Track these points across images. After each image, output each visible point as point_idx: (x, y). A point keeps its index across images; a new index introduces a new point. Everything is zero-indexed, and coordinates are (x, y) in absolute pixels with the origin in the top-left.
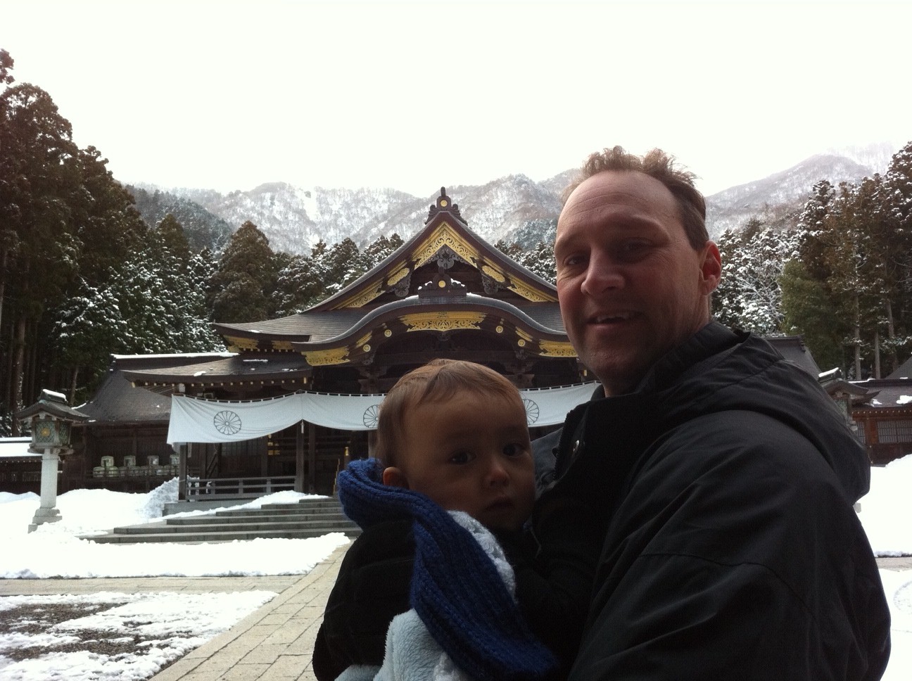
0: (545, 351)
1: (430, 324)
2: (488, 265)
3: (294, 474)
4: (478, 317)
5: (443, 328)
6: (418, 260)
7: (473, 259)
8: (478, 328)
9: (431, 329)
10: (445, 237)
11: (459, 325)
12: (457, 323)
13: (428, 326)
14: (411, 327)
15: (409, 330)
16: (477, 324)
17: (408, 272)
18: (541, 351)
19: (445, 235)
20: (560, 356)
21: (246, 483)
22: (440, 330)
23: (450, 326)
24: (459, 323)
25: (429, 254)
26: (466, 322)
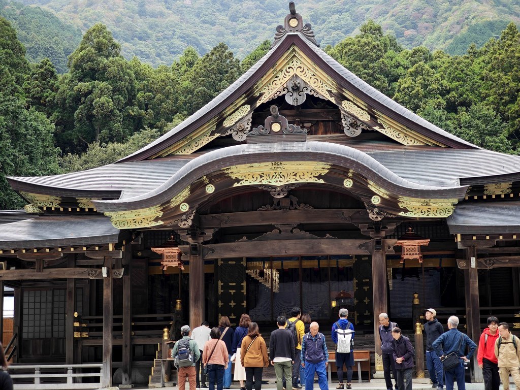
0: (406, 211)
1: (261, 177)
2: (349, 100)
3: (100, 361)
4: (321, 168)
5: (278, 183)
6: (261, 95)
7: (330, 92)
8: (322, 181)
9: (264, 182)
10: (295, 64)
11: (298, 178)
12: (295, 175)
13: (259, 179)
14: (238, 181)
15: (236, 185)
16: (319, 177)
17: (249, 109)
18: (400, 210)
19: (295, 63)
20: (425, 216)
21: (43, 371)
22: (273, 184)
23: (288, 179)
24: (298, 175)
25: (275, 86)
26: (306, 174)
